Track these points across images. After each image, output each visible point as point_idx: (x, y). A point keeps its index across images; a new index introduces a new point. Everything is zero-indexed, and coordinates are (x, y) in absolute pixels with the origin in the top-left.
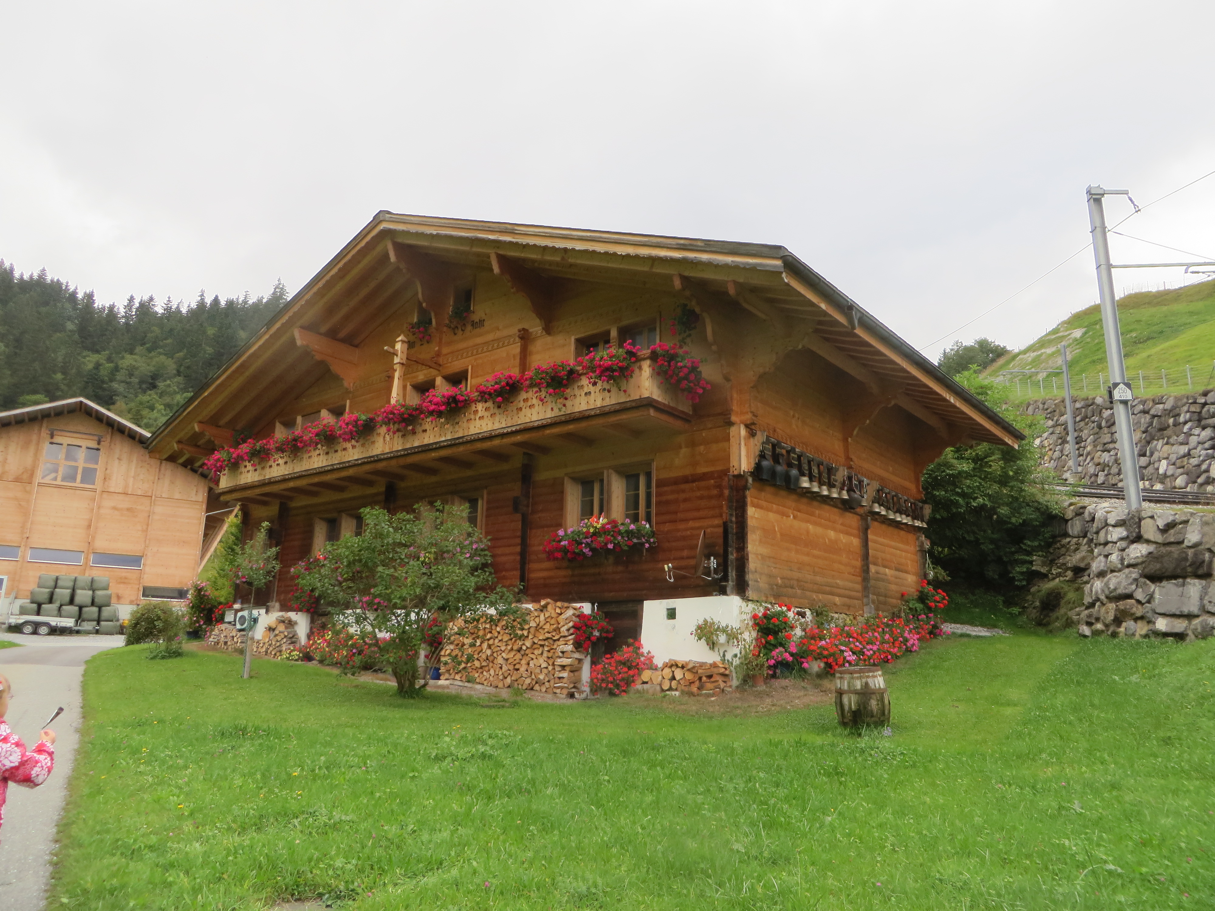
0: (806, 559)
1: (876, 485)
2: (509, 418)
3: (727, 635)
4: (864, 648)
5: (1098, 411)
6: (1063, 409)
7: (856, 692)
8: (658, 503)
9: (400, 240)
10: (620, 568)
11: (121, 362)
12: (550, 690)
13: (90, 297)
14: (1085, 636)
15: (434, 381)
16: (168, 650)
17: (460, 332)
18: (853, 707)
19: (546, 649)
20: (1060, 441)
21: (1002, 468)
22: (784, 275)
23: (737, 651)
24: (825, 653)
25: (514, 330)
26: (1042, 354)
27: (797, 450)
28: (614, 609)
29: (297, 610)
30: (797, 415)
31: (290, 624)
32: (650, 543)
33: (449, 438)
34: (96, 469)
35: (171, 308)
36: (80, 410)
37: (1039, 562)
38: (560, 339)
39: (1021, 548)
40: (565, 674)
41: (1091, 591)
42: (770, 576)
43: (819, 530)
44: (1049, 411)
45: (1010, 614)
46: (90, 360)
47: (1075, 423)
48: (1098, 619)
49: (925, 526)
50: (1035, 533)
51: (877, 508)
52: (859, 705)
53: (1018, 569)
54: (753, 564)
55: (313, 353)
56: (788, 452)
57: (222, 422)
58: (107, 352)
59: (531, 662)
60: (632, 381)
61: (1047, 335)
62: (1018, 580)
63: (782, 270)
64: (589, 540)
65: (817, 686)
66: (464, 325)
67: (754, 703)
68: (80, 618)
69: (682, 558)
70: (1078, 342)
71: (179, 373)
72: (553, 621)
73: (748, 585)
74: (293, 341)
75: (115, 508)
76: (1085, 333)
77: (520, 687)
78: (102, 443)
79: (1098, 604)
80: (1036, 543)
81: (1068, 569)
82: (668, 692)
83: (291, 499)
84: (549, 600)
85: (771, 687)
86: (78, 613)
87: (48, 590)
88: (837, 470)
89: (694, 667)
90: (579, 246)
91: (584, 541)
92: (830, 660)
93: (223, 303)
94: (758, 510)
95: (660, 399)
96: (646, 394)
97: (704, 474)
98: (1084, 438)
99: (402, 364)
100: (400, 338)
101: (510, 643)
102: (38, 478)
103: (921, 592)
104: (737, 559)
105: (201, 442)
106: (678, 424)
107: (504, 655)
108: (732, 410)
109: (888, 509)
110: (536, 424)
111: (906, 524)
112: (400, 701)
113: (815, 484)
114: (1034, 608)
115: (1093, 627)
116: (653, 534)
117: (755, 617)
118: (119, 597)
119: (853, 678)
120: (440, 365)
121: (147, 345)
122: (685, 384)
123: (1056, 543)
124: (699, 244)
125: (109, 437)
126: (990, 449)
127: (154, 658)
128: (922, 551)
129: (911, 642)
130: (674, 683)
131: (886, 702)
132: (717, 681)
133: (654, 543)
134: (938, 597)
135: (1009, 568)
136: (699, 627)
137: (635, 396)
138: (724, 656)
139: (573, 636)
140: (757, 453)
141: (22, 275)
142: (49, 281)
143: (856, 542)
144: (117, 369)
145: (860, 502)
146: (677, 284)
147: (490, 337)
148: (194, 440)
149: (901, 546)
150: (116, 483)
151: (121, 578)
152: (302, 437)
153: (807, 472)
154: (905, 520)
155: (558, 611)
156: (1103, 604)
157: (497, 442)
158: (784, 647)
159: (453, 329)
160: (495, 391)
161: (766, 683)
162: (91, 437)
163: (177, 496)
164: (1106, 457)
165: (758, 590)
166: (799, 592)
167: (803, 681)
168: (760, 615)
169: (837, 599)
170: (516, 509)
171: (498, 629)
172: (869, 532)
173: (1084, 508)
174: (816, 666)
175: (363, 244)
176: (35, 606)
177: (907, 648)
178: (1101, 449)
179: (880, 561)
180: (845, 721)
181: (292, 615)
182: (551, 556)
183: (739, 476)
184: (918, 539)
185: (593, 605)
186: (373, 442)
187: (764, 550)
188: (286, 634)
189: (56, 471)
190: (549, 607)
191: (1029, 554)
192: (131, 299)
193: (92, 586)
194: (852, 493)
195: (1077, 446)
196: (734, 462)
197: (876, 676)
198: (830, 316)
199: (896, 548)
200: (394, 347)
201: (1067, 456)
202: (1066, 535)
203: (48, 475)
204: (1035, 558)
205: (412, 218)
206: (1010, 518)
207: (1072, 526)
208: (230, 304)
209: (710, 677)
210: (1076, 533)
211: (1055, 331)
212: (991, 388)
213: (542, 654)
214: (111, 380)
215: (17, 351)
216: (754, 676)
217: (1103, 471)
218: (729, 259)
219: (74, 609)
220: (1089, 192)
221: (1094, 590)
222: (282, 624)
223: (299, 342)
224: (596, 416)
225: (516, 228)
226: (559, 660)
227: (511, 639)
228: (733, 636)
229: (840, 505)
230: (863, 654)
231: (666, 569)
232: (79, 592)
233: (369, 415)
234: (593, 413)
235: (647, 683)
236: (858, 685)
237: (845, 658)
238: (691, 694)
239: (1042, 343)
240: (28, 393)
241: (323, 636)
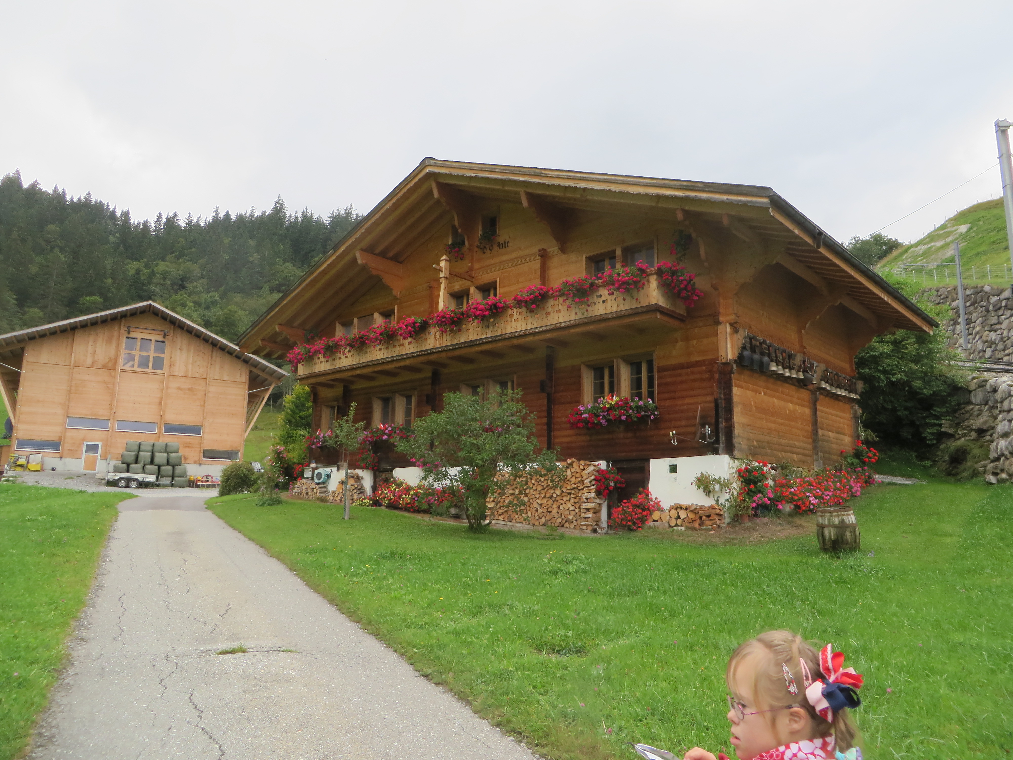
0: (773, 426)
1: (823, 367)
2: (540, 320)
3: (721, 484)
4: (823, 494)
5: (987, 297)
6: (955, 296)
7: (835, 526)
8: (659, 385)
9: (442, 180)
10: (630, 435)
11: (156, 268)
12: (578, 527)
13: (126, 214)
14: (992, 484)
15: (468, 290)
16: (272, 499)
17: (488, 251)
18: (833, 537)
19: (573, 496)
20: (952, 323)
21: (917, 350)
22: (770, 210)
23: (727, 496)
24: (796, 498)
25: (535, 249)
26: (931, 247)
27: (768, 342)
28: (625, 465)
29: (363, 468)
30: (765, 314)
31: (358, 479)
32: (654, 415)
33: (490, 336)
34: (163, 358)
35: (191, 222)
36: (149, 311)
37: (947, 425)
38: (573, 257)
39: (932, 414)
40: (589, 515)
41: (997, 448)
42: (749, 439)
43: (782, 403)
44: (942, 297)
45: (924, 466)
46: (132, 267)
47: (966, 307)
48: (1002, 470)
49: (858, 398)
50: (943, 401)
51: (824, 385)
52: (837, 536)
53: (929, 431)
54: (737, 431)
55: (370, 269)
56: (761, 343)
57: (296, 324)
58: (145, 260)
59: (561, 506)
60: (642, 292)
61: (936, 230)
62: (929, 440)
63: (769, 206)
64: (605, 414)
65: (789, 523)
66: (492, 245)
67: (745, 535)
68: (159, 475)
69: (681, 427)
70: (964, 236)
71: (203, 276)
72: (578, 475)
73: (735, 447)
74: (355, 260)
75: (179, 388)
76: (970, 229)
77: (553, 524)
78: (167, 337)
79: (1002, 458)
80: (944, 410)
81: (972, 430)
82: (675, 528)
83: (352, 382)
84: (574, 459)
85: (755, 523)
86: (157, 471)
87: (134, 453)
88: (796, 355)
89: (696, 509)
90: (597, 186)
91: (602, 414)
92: (799, 503)
93: (233, 217)
94: (740, 389)
95: (664, 305)
96: (654, 302)
97: (697, 362)
98: (973, 319)
99: (446, 278)
100: (444, 258)
101: (543, 492)
102: (120, 366)
103: (857, 450)
104: (726, 427)
105: (279, 340)
106: (676, 323)
107: (538, 501)
108: (720, 312)
109: (831, 385)
110: (563, 325)
111: (844, 396)
112: (473, 535)
113: (780, 367)
114: (944, 461)
115: (999, 476)
116: (656, 408)
117: (739, 471)
118: (186, 458)
119: (832, 516)
120: (473, 278)
121: (176, 254)
122: (684, 293)
123: (961, 409)
124: (699, 185)
125: (172, 332)
126: (906, 334)
127: (263, 504)
128: (856, 417)
129: (856, 489)
130: (679, 522)
131: (857, 533)
132: (714, 519)
133: (658, 415)
134: (871, 454)
135: (921, 430)
136: (698, 479)
137: (644, 303)
138: (718, 500)
139: (595, 487)
140: (740, 345)
141: (72, 198)
142: (93, 202)
143: (807, 411)
144: (153, 273)
145: (812, 380)
146: (680, 216)
147: (514, 255)
148: (273, 338)
149: (839, 414)
150: (179, 369)
151: (186, 443)
152: (368, 335)
153: (775, 359)
154: (843, 393)
155: (582, 467)
156: (1007, 458)
157: (529, 339)
158: (762, 494)
159: (483, 249)
160: (530, 300)
161: (750, 521)
162: (158, 332)
163: (226, 378)
164: (993, 336)
165: (741, 450)
166: (769, 451)
167: (779, 519)
168: (743, 468)
169: (795, 457)
170: (543, 390)
171: (533, 481)
172: (817, 404)
173: (986, 381)
174: (787, 508)
175: (412, 184)
176: (125, 466)
177: (852, 493)
178: (989, 329)
179: (825, 426)
180: (826, 547)
181: (359, 472)
182: (574, 426)
183: (726, 364)
184: (852, 408)
185: (608, 463)
186: (426, 339)
187: (744, 420)
188: (356, 486)
189: (134, 360)
190: (574, 465)
191: (938, 418)
192: (160, 216)
193: (166, 449)
194: (806, 374)
195: (967, 327)
196: (722, 353)
197: (849, 515)
198: (801, 239)
199: (837, 416)
200: (439, 264)
201: (958, 335)
202: (969, 403)
203: (126, 363)
204: (943, 421)
205: (454, 164)
206: (922, 389)
207: (975, 396)
208: (240, 218)
209: (708, 516)
210: (978, 401)
211: (943, 227)
212: (905, 284)
213: (570, 500)
214: (149, 284)
215: (75, 261)
216: (742, 515)
217: (990, 347)
218: (724, 197)
219: (154, 468)
220: (997, 125)
221: (999, 447)
222: (352, 479)
223: (360, 262)
224: (613, 318)
225: (543, 172)
226: (584, 505)
227: (544, 489)
228: (725, 485)
229: (797, 384)
230: (823, 498)
231: (671, 435)
232: (157, 454)
233: (423, 318)
234: (610, 316)
235: (657, 521)
236: (836, 521)
237: (810, 501)
238: (694, 529)
239: (932, 237)
240: (87, 295)
241: (388, 488)
